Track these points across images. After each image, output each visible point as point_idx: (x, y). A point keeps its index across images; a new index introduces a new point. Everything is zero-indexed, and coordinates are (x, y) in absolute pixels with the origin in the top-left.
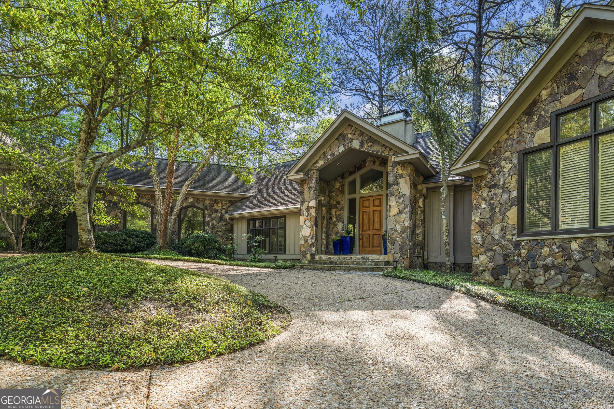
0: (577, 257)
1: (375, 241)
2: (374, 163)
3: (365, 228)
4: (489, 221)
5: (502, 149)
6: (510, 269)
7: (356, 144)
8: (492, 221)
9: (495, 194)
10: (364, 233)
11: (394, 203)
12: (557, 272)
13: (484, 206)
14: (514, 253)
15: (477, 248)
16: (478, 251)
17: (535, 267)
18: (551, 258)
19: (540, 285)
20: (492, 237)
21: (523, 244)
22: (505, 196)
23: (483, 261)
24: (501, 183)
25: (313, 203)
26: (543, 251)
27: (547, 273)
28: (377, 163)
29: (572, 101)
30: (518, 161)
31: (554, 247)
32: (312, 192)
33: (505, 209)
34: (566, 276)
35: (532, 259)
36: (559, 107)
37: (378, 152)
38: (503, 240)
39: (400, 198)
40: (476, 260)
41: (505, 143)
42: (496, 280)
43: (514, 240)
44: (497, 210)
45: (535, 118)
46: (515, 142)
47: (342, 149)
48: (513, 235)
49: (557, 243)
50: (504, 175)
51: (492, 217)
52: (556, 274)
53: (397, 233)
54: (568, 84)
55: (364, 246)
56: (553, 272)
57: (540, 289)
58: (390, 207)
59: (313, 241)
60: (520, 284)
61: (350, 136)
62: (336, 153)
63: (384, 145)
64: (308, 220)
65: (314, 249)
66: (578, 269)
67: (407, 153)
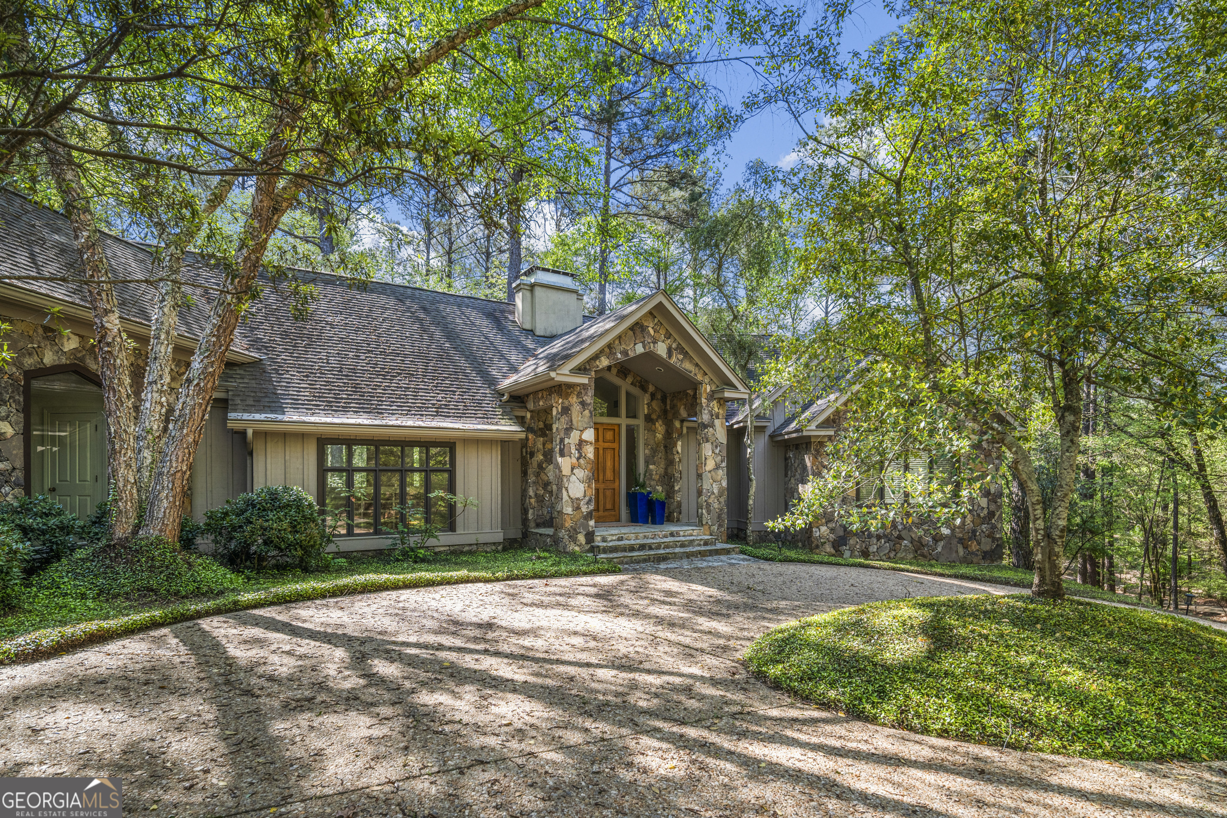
1: (608, 500)
6: (850, 540)
7: (661, 349)
11: (710, 453)
16: (819, 522)
17: (870, 536)
19: (874, 552)
23: (824, 532)
25: (589, 435)
27: (878, 542)
32: (587, 412)
34: (892, 544)
37: (691, 372)
39: (716, 447)
40: (817, 531)
42: (836, 550)
47: (640, 349)
52: (885, 542)
53: (714, 496)
56: (883, 541)
57: (874, 555)
58: (706, 459)
59: (591, 507)
60: (857, 553)
61: (652, 332)
62: (631, 354)
63: (697, 365)
64: (580, 466)
65: (592, 523)
66: (900, 537)
67: (736, 388)
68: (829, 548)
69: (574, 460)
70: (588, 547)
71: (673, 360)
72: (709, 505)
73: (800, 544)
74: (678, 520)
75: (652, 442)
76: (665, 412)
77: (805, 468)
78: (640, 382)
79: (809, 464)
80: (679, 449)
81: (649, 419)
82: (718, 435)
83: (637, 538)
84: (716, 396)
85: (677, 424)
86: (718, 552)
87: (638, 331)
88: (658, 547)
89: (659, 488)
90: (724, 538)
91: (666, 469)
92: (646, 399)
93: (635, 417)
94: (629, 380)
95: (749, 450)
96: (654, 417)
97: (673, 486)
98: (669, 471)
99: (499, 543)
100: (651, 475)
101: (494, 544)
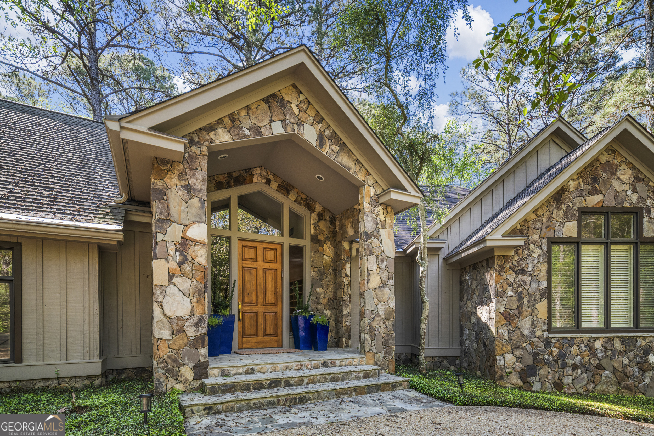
0: (600, 355)
1: (269, 324)
2: (268, 182)
3: (247, 300)
4: (516, 312)
5: (530, 229)
6: (540, 369)
7: (309, 134)
8: (520, 313)
9: (523, 281)
10: (247, 308)
11: (374, 268)
12: (584, 371)
13: (510, 293)
14: (545, 352)
15: (503, 345)
16: (504, 348)
17: (564, 365)
18: (579, 357)
19: (568, 384)
20: (521, 332)
21: (554, 341)
22: (535, 286)
23: (509, 361)
24: (530, 269)
25: (199, 232)
26: (572, 349)
27: (574, 372)
28: (274, 185)
29: (596, 203)
30: (548, 248)
31: (582, 345)
32: (195, 201)
33: (535, 300)
34: (590, 374)
35: (563, 358)
36: (584, 204)
37: (349, 169)
38: (533, 336)
39: (382, 261)
40: (500, 360)
41: (533, 224)
42: (524, 383)
43: (545, 337)
44: (525, 300)
45: (564, 207)
46: (544, 226)
47: (278, 129)
48: (542, 331)
49: (585, 342)
50: (533, 260)
51: (520, 308)
52: (582, 373)
53: (379, 318)
54: (592, 184)
55: (248, 332)
56: (579, 371)
57: (569, 389)
58: (369, 274)
59: (203, 331)
60: (549, 385)
61: (296, 110)
62: (266, 133)
63: (357, 161)
64: (182, 274)
65: (204, 351)
66: (600, 367)
67: (405, 190)
68: (515, 380)
69: (174, 265)
70: (196, 384)
71: (326, 150)
72: (372, 329)
73: (479, 373)
74: (347, 346)
75: (319, 264)
76: (334, 234)
77: (485, 288)
78: (306, 200)
79: (492, 283)
80: (348, 271)
81: (315, 239)
82: (385, 248)
83: (275, 370)
84: (382, 200)
85: (346, 245)
86: (379, 388)
87: (276, 106)
88: (300, 382)
89: (328, 313)
90: (392, 367)
91: (335, 293)
92: (313, 218)
93: (300, 236)
94: (293, 196)
95: (421, 269)
96: (322, 238)
97: (342, 310)
98: (338, 295)
99: (96, 377)
100: (318, 298)
101: (88, 377)
